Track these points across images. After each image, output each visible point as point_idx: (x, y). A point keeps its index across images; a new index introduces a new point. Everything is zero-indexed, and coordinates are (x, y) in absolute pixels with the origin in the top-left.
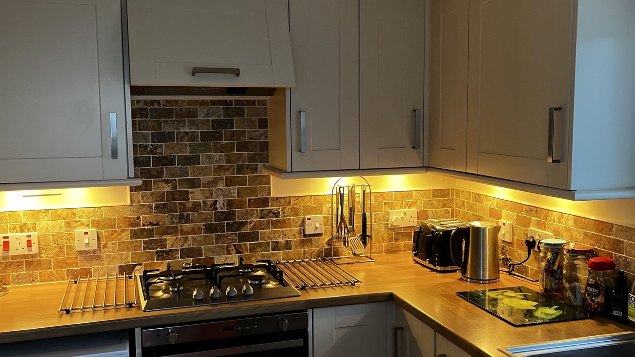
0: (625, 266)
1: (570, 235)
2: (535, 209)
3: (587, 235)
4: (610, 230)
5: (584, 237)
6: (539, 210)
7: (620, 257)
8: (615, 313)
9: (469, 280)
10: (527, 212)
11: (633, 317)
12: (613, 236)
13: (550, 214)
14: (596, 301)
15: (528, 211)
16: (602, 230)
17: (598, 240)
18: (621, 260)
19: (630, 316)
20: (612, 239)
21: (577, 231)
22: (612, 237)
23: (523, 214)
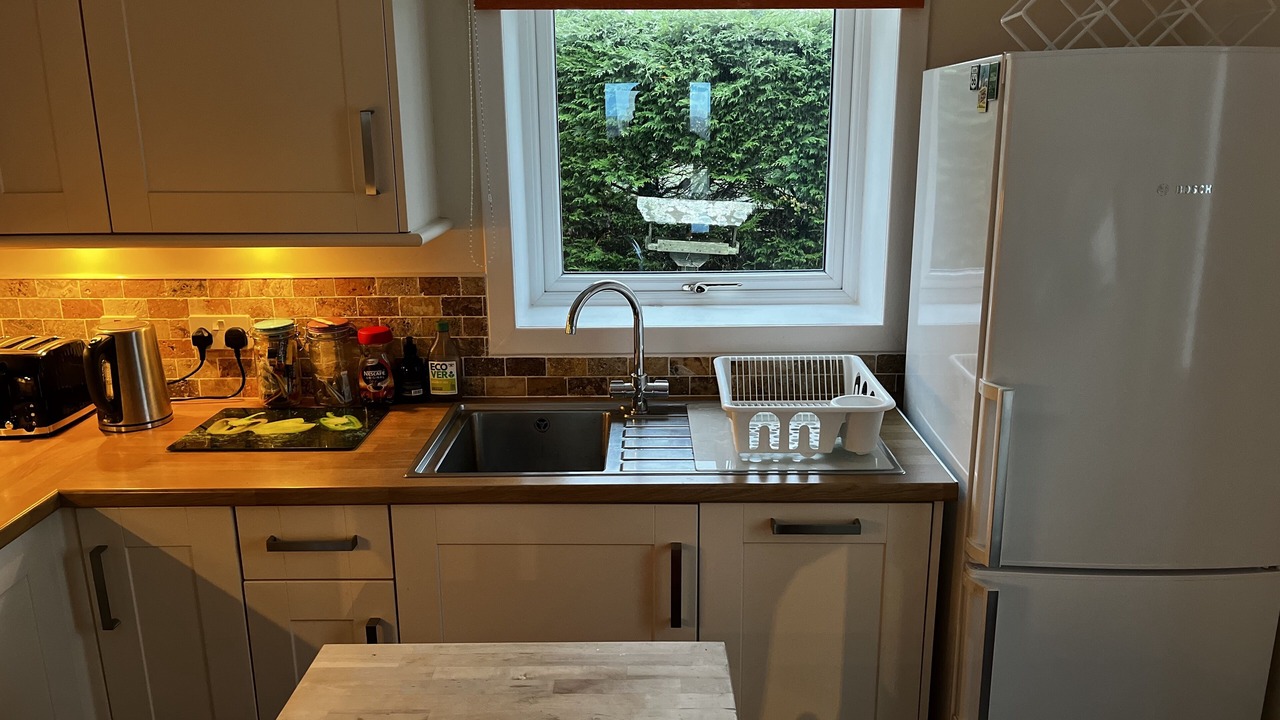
0: (403, 330)
1: (287, 309)
2: (198, 283)
3: (324, 303)
4: (369, 288)
5: (320, 307)
6: (207, 284)
7: (392, 320)
8: (413, 393)
9: (123, 429)
10: (175, 291)
11: (441, 390)
12: (376, 294)
13: (237, 285)
14: (384, 386)
15: (177, 288)
16: (354, 290)
17: (350, 306)
18: (394, 325)
19: (434, 389)
20: (374, 299)
21: (303, 301)
22: (374, 296)
23: (167, 297)
